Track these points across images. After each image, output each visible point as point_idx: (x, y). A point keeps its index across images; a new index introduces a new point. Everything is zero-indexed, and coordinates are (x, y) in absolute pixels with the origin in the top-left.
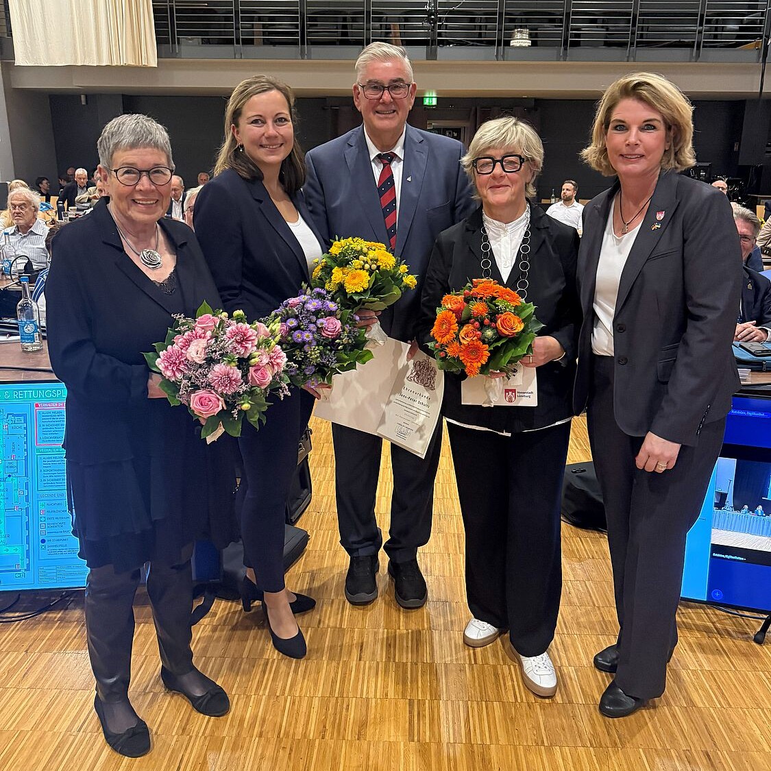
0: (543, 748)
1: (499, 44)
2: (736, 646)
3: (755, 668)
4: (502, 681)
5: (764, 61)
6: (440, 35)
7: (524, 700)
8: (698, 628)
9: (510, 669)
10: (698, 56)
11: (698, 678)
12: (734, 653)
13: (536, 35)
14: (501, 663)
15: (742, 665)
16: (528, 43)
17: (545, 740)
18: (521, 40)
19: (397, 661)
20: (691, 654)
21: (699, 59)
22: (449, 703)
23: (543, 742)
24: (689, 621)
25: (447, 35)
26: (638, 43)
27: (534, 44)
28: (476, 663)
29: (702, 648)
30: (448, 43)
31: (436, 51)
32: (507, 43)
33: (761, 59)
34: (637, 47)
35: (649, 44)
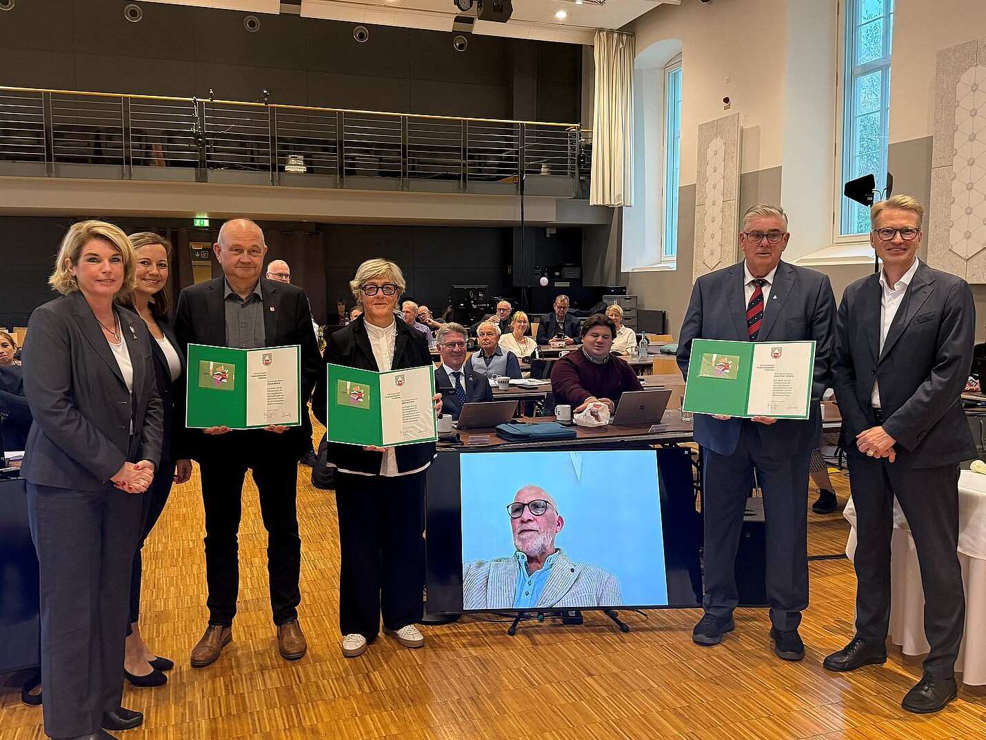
0: (357, 718)
1: (274, 170)
2: (496, 639)
3: (507, 649)
4: (323, 690)
5: (522, 194)
6: (209, 157)
7: (341, 696)
8: (469, 634)
9: (328, 681)
10: (465, 187)
11: (468, 661)
12: (494, 643)
13: (311, 163)
14: (321, 679)
15: (499, 649)
16: (303, 169)
17: (358, 713)
18: (296, 166)
19: (235, 693)
20: (464, 649)
21: (467, 191)
22: (283, 708)
23: (357, 715)
24: (463, 631)
25: (216, 158)
26: (410, 174)
27: (309, 171)
28: (300, 682)
29: (472, 645)
30: (219, 166)
31: (206, 173)
32: (282, 169)
33: (519, 192)
34: (409, 177)
35: (420, 176)
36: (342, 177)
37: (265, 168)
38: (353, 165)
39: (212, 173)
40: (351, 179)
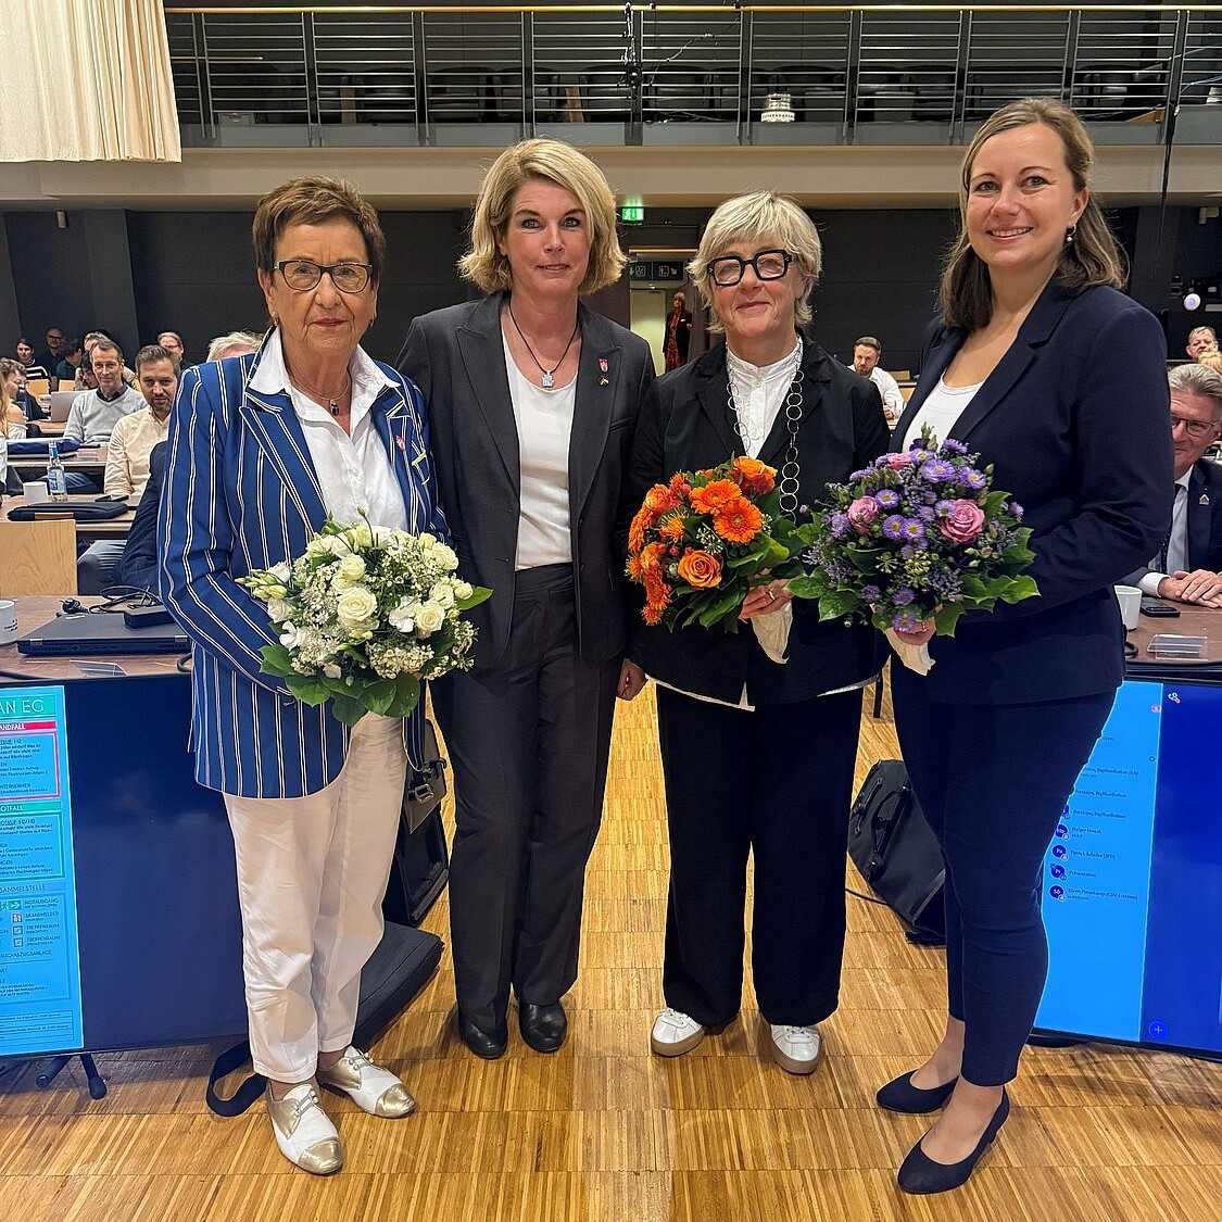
1: (744, 119)
2: (1194, 1119)
4: (790, 1201)
5: (1169, 142)
6: (646, 104)
8: (1125, 1089)
11: (1133, 1180)
12: (1192, 1134)
13: (803, 103)
16: (789, 117)
18: (778, 111)
19: (602, 1169)
24: (1109, 1076)
25: (656, 104)
26: (967, 114)
27: (800, 117)
28: (743, 1168)
30: (660, 117)
31: (640, 130)
32: (756, 117)
33: (1164, 138)
34: (965, 120)
36: (851, 126)
37: (730, 117)
38: (870, 103)
39: (649, 130)
40: (867, 128)
